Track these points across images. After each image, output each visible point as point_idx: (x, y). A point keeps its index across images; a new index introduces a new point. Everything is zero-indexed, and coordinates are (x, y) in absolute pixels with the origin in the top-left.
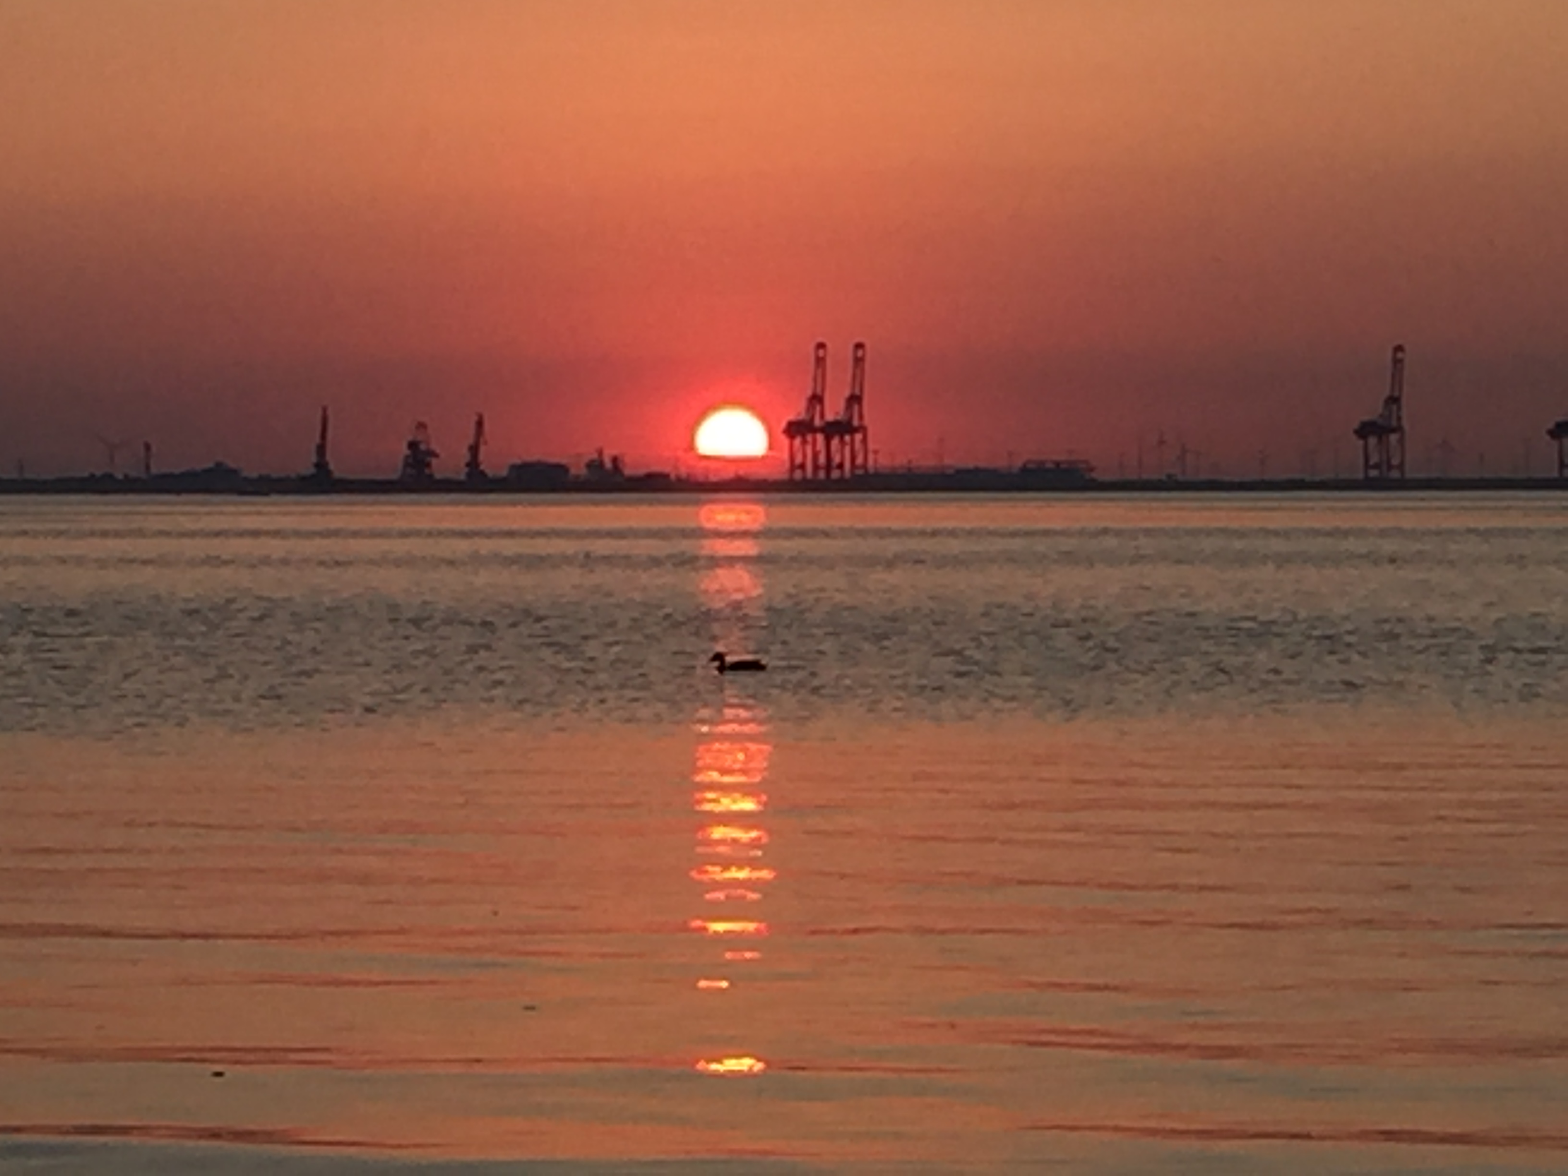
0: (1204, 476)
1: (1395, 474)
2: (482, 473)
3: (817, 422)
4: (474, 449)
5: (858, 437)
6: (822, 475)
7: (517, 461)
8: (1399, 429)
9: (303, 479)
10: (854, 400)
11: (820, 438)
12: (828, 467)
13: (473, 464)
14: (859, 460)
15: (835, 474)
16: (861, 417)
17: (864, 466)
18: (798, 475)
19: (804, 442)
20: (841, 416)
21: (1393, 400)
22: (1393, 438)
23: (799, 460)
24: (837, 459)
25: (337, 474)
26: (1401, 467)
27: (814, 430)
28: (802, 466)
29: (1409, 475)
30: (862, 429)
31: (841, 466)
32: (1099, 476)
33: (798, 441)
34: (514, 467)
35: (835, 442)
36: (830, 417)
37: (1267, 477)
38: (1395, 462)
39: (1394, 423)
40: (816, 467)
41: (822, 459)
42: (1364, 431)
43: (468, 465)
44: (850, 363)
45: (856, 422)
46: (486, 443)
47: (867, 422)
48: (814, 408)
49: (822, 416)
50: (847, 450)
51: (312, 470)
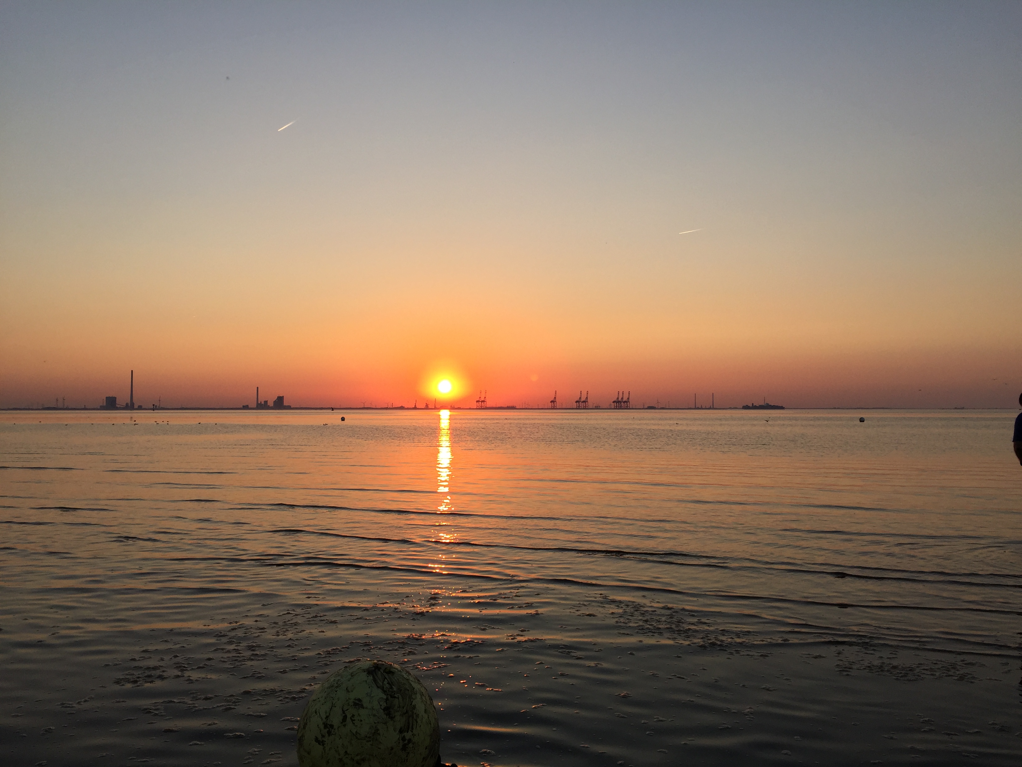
0: (531, 408)
1: (555, 407)
8: (556, 402)
12: (482, 407)
17: (486, 406)
18: (478, 407)
21: (555, 398)
30: (486, 401)
32: (517, 408)
35: (483, 403)
37: (539, 408)
42: (551, 402)
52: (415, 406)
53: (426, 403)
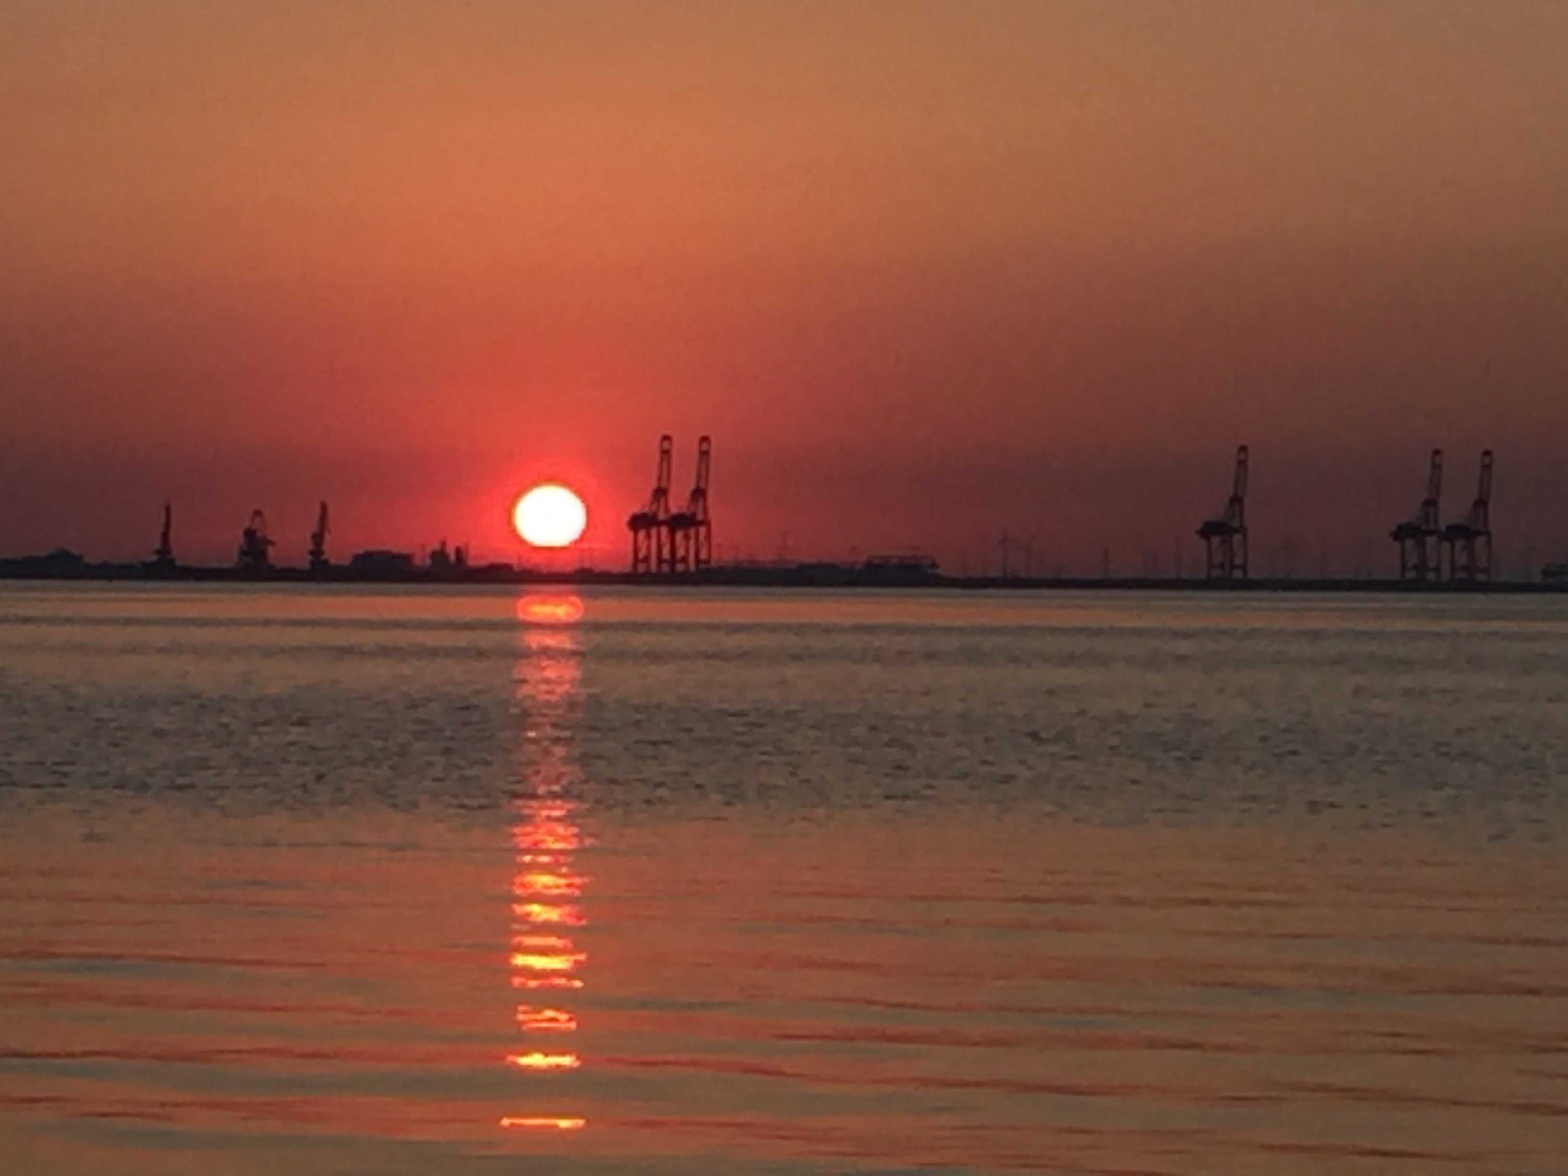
1: (1238, 574)
2: (326, 562)
3: (662, 516)
4: (318, 538)
5: (703, 530)
6: (665, 568)
7: (360, 551)
8: (1242, 529)
9: (146, 565)
10: (699, 493)
11: (664, 530)
13: (317, 552)
14: (703, 555)
15: (680, 567)
16: (705, 511)
17: (707, 562)
19: (648, 536)
20: (684, 510)
21: (1236, 500)
22: (1237, 537)
23: (642, 554)
24: (681, 553)
25: (179, 563)
26: (1244, 567)
27: (659, 524)
28: (646, 559)
29: (1251, 575)
30: (706, 523)
31: (684, 560)
32: (943, 571)
33: (642, 534)
34: (357, 557)
35: (679, 535)
36: (674, 510)
37: (1110, 576)
38: (1238, 561)
39: (1236, 524)
40: (660, 560)
41: (666, 553)
42: (1208, 530)
43: (312, 553)
44: (696, 456)
45: (700, 517)
46: (330, 532)
47: (712, 514)
48: (659, 501)
49: (667, 509)
50: (692, 543)
51: (155, 558)
52: (164, 550)
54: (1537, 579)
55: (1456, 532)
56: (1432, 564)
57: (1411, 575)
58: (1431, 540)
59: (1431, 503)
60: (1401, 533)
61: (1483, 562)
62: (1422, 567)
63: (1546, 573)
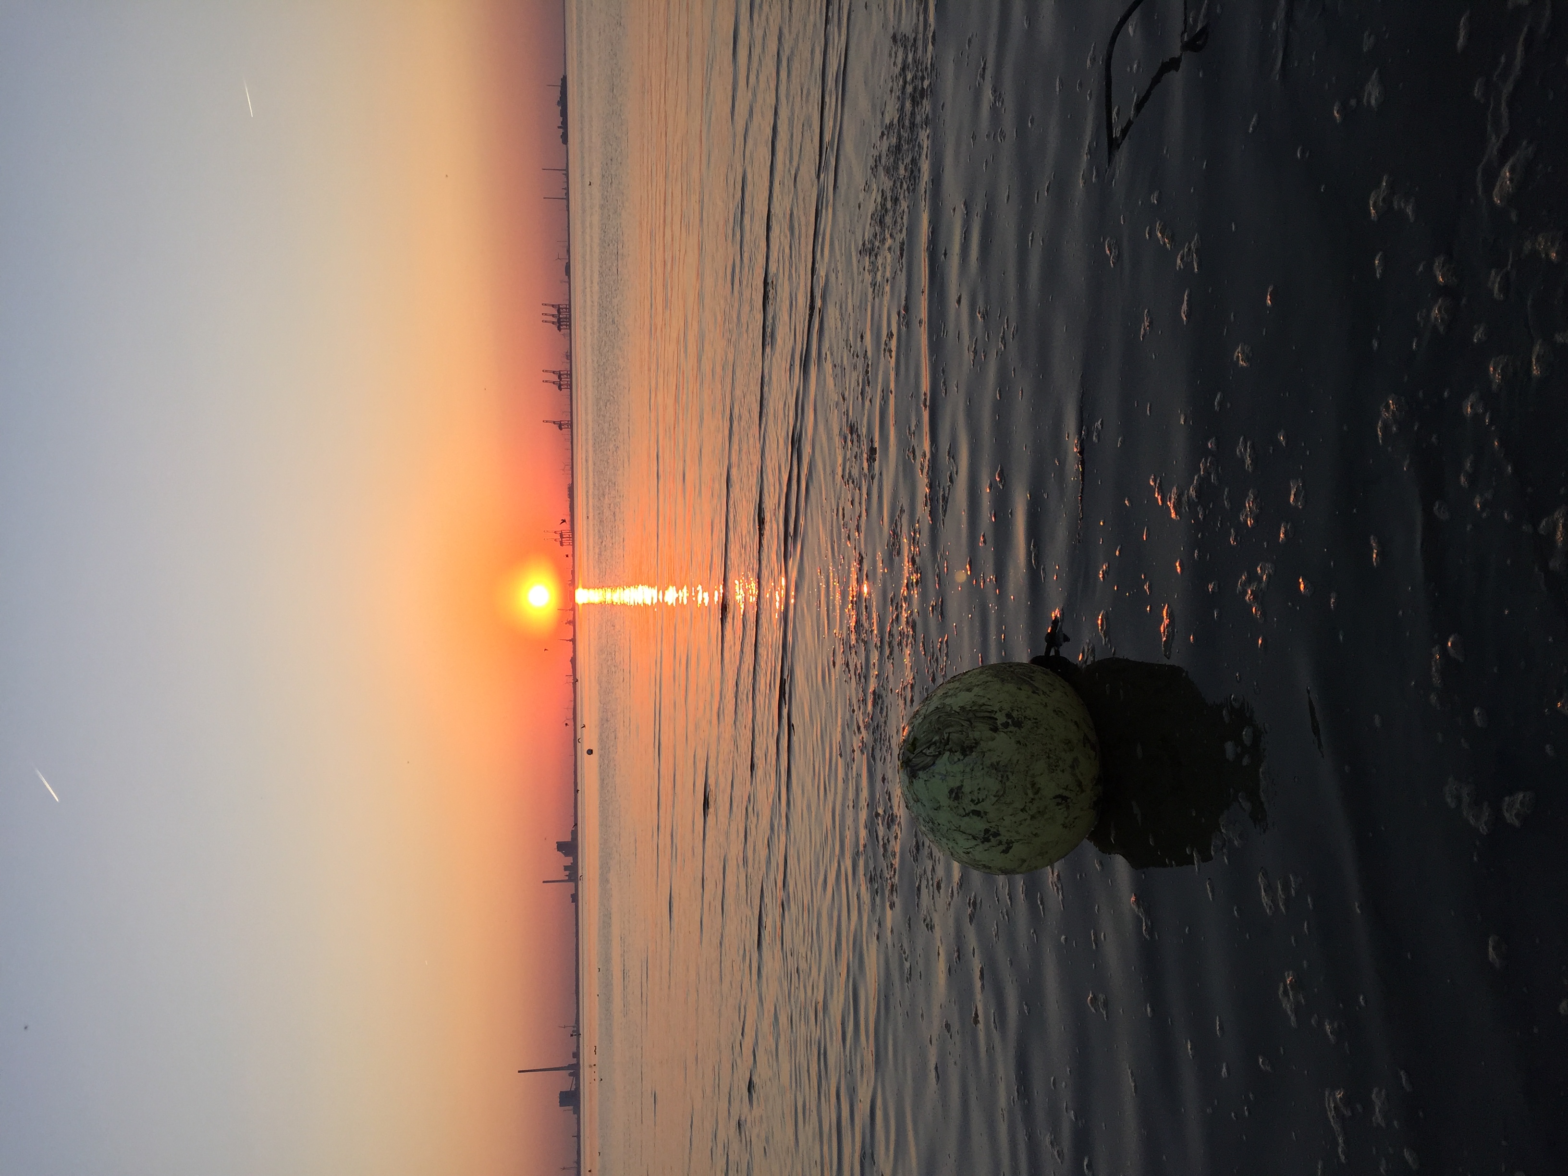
0: (570, 461)
1: (570, 422)
5: (563, 532)
6: (571, 539)
8: (560, 421)
12: (570, 538)
15: (571, 536)
17: (569, 530)
18: (571, 544)
22: (562, 422)
26: (568, 421)
32: (571, 483)
35: (564, 536)
37: (570, 448)
38: (567, 422)
39: (559, 423)
42: (561, 428)
45: (560, 532)
52: (570, 640)
53: (566, 624)
54: (569, 361)
55: (560, 378)
56: (566, 382)
57: (569, 387)
58: (562, 383)
59: (554, 383)
60: (560, 389)
61: (566, 372)
62: (567, 384)
63: (568, 359)
